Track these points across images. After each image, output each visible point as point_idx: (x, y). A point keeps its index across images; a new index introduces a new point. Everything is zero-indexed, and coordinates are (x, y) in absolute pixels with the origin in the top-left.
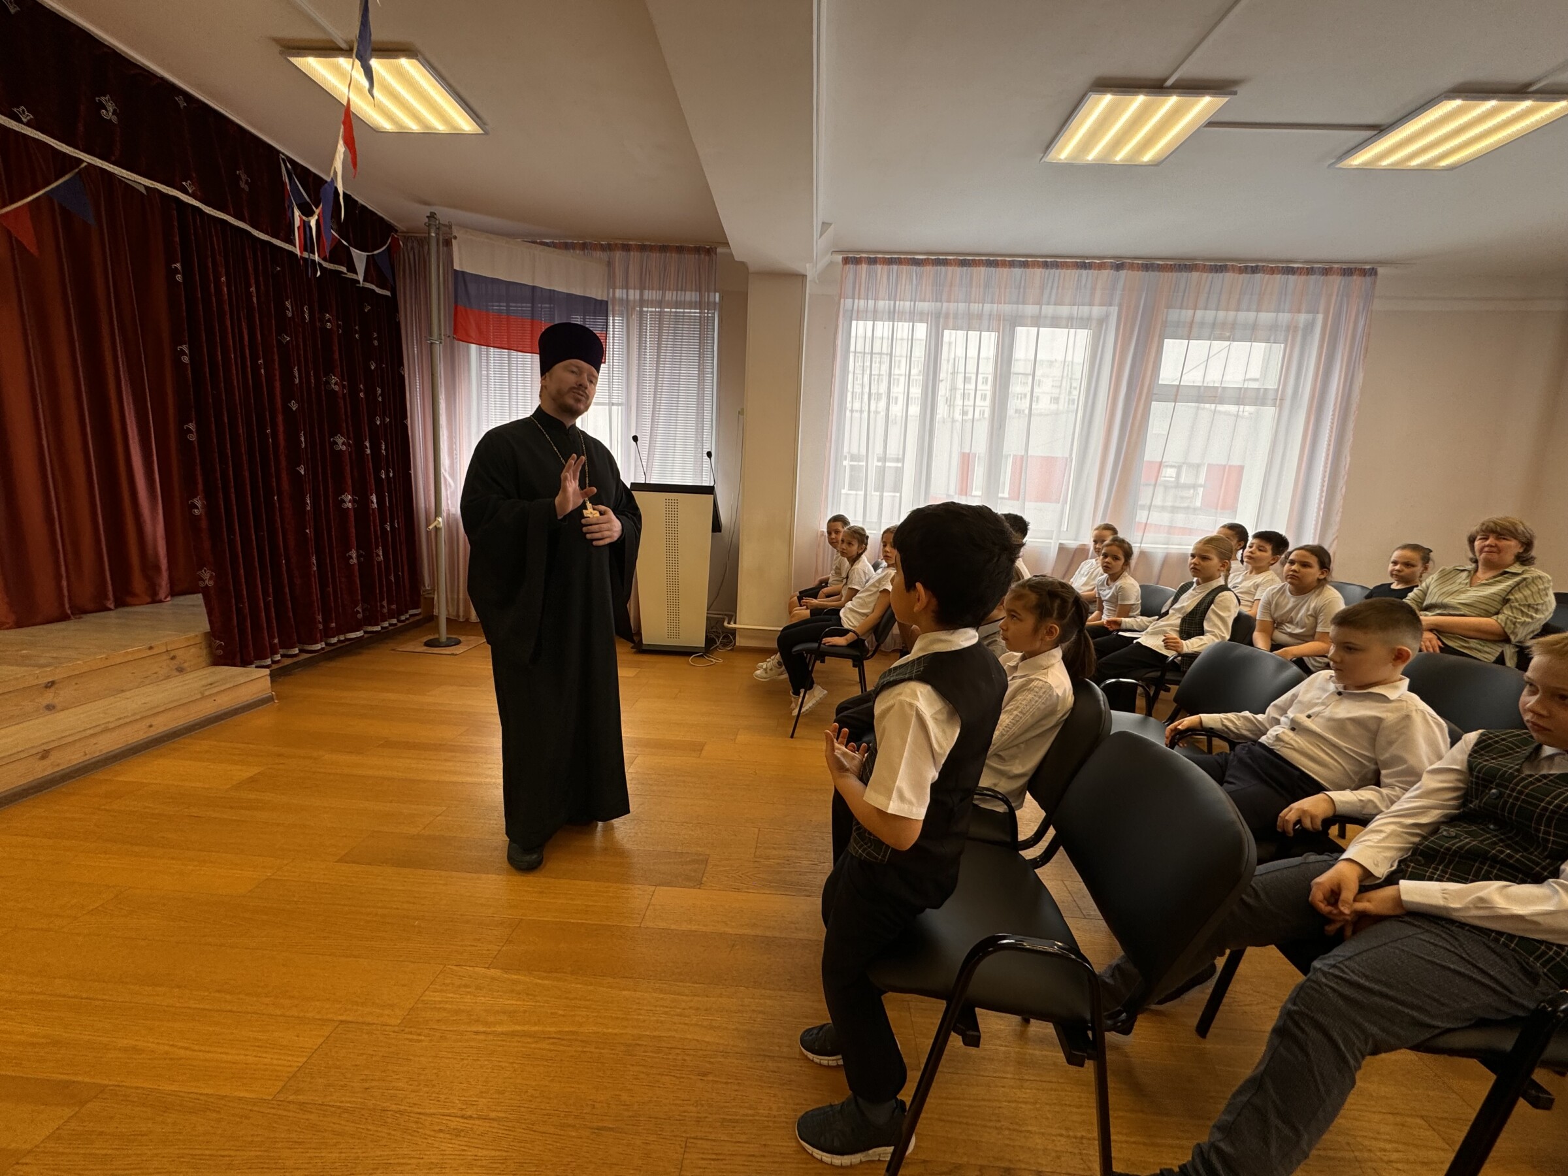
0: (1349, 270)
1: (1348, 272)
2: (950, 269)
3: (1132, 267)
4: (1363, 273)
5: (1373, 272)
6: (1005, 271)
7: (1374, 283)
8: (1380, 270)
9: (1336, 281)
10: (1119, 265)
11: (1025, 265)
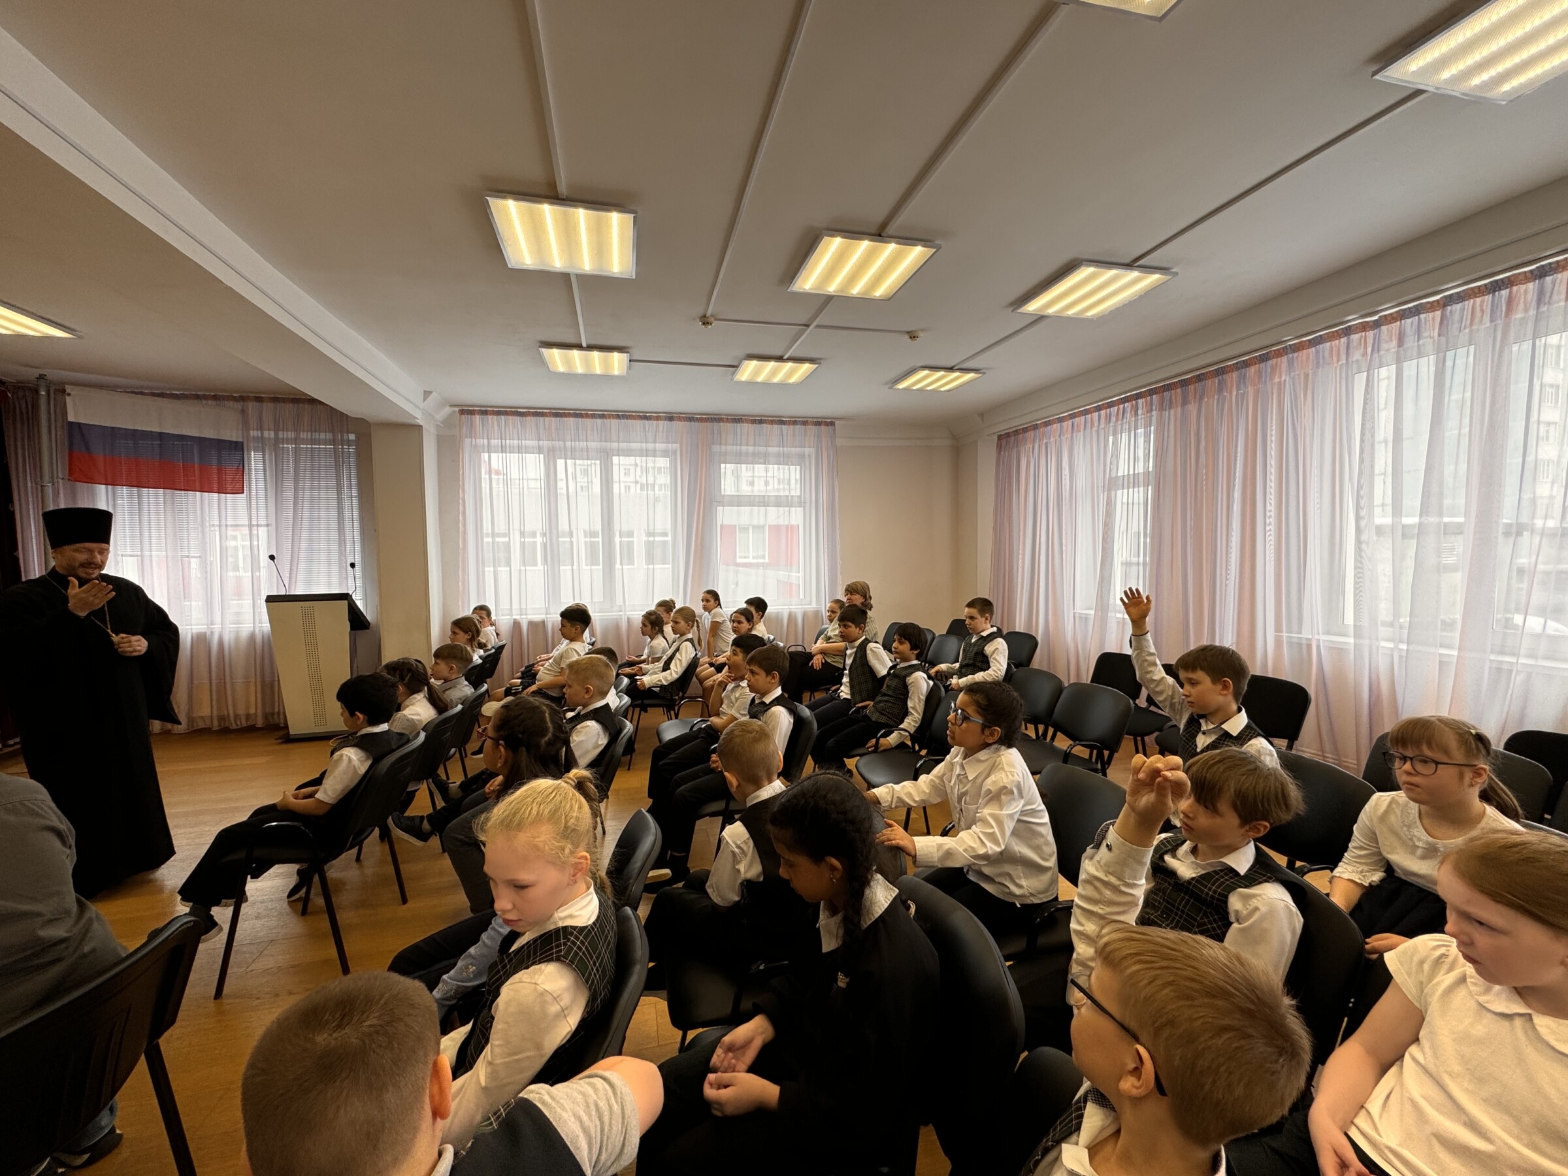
0: (819, 422)
1: (818, 424)
2: (547, 419)
3: (679, 419)
4: (827, 424)
5: (832, 424)
6: (589, 421)
7: (834, 430)
8: (837, 423)
9: (812, 429)
10: (670, 417)
11: (602, 416)
